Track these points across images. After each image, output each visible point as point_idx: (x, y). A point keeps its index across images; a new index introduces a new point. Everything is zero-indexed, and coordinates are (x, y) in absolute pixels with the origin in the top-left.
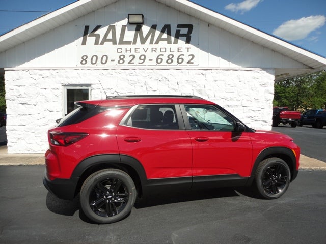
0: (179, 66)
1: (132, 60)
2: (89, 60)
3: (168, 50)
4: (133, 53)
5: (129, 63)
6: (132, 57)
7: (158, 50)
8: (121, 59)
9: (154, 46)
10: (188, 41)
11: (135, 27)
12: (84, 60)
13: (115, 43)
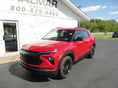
0: (53, 16)
1: (36, 11)
8: (31, 10)
10: (56, 7)
12: (12, 8)
13: (28, 2)
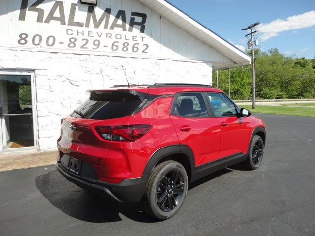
0: (134, 55)
1: (85, 44)
2: (30, 39)
3: (123, 37)
4: (86, 36)
5: (82, 47)
6: (85, 42)
7: (113, 36)
8: (71, 42)
9: (108, 31)
10: (142, 31)
11: (86, 7)
12: (23, 39)
13: (63, 23)
